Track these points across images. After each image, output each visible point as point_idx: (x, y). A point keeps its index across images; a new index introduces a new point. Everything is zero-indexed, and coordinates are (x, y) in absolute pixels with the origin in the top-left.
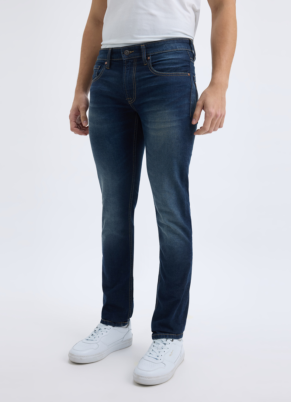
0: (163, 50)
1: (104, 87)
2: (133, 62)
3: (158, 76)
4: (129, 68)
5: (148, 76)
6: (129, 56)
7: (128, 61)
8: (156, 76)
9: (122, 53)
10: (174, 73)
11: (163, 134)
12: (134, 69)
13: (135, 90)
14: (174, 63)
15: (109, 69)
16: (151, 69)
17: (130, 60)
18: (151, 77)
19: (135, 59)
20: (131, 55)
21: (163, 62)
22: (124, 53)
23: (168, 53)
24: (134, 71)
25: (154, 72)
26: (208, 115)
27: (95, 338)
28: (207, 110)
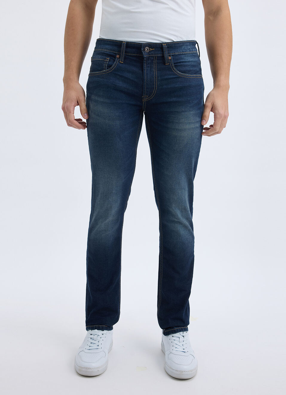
0: (183, 52)
1: (119, 82)
2: (153, 60)
3: (181, 77)
4: (149, 66)
5: (172, 77)
6: (150, 53)
7: (148, 58)
8: (179, 77)
9: (142, 49)
10: (194, 75)
11: (187, 134)
12: (155, 67)
13: (155, 88)
14: (193, 65)
15: (122, 63)
16: (173, 69)
17: (150, 58)
18: (175, 78)
19: (156, 57)
20: (151, 52)
21: (184, 64)
22: (144, 50)
23: (187, 55)
24: (155, 69)
25: (178, 73)
26: (218, 116)
27: (98, 346)
28: (216, 112)
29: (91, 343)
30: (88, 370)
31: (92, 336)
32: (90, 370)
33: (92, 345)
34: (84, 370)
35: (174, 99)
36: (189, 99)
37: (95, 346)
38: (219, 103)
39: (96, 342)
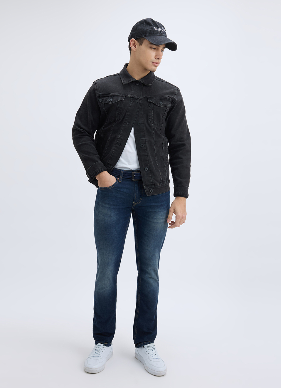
4: (138, 184)
12: (142, 185)
13: (141, 197)
15: (121, 183)
26: (178, 217)
27: (99, 355)
28: (177, 214)
29: (95, 353)
30: (90, 370)
31: (96, 349)
32: (91, 370)
33: (95, 354)
34: (88, 369)
35: (153, 204)
36: (162, 204)
37: (97, 355)
38: (179, 209)
39: (98, 353)
